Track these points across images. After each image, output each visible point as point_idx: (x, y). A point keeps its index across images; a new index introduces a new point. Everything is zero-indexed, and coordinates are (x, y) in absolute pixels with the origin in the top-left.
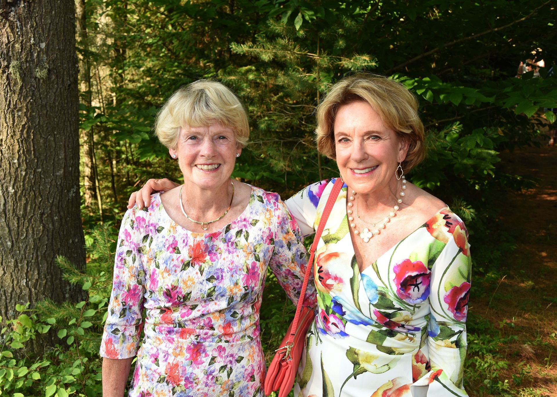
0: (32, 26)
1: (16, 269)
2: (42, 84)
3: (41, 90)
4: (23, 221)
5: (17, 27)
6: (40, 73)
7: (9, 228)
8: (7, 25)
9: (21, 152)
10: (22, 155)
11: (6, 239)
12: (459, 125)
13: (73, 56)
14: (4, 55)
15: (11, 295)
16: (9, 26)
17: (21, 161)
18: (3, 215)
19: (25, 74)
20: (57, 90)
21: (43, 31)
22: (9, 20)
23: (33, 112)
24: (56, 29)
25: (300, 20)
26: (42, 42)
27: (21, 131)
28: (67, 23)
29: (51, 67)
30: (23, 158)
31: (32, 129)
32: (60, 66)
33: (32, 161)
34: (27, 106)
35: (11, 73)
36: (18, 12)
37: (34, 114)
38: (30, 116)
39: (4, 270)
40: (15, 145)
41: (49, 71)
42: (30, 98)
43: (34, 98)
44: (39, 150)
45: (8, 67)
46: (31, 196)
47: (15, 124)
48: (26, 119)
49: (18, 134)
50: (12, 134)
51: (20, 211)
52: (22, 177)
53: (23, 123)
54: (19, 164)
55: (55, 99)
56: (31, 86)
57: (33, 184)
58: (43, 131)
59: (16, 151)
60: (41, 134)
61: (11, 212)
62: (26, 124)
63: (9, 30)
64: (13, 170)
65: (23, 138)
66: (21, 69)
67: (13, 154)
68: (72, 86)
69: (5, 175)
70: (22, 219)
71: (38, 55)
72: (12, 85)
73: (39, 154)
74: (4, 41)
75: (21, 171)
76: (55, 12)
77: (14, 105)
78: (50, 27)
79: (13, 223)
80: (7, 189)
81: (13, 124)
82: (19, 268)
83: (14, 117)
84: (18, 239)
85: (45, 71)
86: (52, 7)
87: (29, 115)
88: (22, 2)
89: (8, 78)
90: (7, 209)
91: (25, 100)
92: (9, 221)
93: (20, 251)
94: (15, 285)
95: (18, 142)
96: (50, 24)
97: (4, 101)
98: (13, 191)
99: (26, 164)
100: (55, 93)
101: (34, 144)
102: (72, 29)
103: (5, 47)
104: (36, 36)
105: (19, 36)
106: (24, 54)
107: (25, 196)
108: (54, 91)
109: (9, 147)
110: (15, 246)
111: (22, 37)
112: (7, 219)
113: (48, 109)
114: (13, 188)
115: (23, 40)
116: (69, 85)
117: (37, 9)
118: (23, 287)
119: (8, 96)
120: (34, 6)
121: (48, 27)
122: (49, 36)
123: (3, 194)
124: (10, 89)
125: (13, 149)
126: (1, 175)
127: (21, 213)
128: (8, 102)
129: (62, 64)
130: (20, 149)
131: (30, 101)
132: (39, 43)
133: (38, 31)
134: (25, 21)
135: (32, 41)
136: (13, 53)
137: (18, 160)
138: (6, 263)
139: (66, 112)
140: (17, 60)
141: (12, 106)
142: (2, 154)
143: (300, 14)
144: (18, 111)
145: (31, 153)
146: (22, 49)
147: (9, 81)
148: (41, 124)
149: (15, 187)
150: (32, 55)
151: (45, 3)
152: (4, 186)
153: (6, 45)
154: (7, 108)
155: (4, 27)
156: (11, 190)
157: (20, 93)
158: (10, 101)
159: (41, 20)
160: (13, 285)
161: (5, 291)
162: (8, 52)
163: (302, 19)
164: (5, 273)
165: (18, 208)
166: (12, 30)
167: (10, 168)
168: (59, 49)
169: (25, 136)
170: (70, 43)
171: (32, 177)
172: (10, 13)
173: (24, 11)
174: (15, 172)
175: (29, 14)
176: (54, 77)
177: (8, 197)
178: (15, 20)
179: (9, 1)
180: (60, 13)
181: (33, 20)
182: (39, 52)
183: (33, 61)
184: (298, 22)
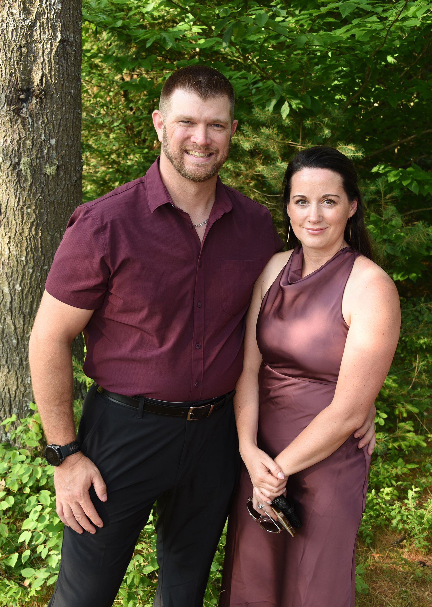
0: (43, 122)
1: (21, 367)
2: (51, 181)
3: (50, 187)
4: (29, 319)
5: (29, 124)
6: (50, 170)
7: (15, 326)
8: (19, 121)
9: (29, 249)
10: (30, 253)
11: (12, 337)
14: (15, 152)
15: (16, 393)
16: (21, 122)
17: (29, 259)
18: (10, 313)
19: (35, 171)
20: (64, 186)
21: (53, 127)
22: (21, 116)
23: (42, 209)
25: (287, 108)
26: (52, 138)
27: (30, 228)
28: (76, 119)
29: (60, 164)
30: (31, 255)
31: (40, 226)
32: (68, 162)
33: (39, 258)
34: (36, 203)
35: (21, 170)
36: (29, 108)
37: (43, 211)
38: (39, 213)
39: (8, 368)
40: (24, 243)
41: (58, 167)
42: (39, 195)
43: (43, 195)
44: (46, 247)
45: (18, 164)
46: (37, 294)
47: (24, 221)
48: (34, 216)
49: (27, 231)
50: (21, 231)
51: (26, 308)
52: (29, 275)
53: (32, 220)
54: (27, 262)
55: (62, 196)
56: (41, 182)
57: (39, 281)
58: (50, 228)
59: (24, 248)
60: (48, 231)
61: (17, 309)
62: (34, 221)
63: (21, 126)
64: (20, 268)
65: (31, 235)
66: (32, 165)
67: (21, 251)
68: (78, 182)
69: (12, 273)
70: (28, 316)
71: (48, 152)
72: (22, 181)
73: (47, 251)
74: (15, 137)
75: (28, 268)
76: (66, 107)
77: (23, 202)
78: (60, 122)
79: (19, 321)
80: (14, 287)
81: (22, 221)
82: (24, 366)
83: (23, 214)
84: (23, 336)
85: (55, 167)
86: (63, 103)
87: (37, 212)
88: (34, 98)
89: (18, 175)
90: (14, 307)
91: (34, 196)
92: (14, 319)
93: (25, 349)
94: (19, 383)
95: (26, 239)
96: (60, 120)
97: (14, 198)
98: (20, 288)
99: (34, 261)
100: (62, 190)
101: (41, 241)
102: (79, 124)
103: (16, 144)
104: (47, 132)
106: (34, 151)
107: (31, 294)
108: (62, 187)
109: (17, 244)
110: (20, 344)
111: (34, 133)
112: (13, 317)
113: (56, 206)
114: (20, 286)
115: (34, 137)
116: (76, 181)
117: (49, 105)
118: (27, 385)
119: (18, 193)
120: (46, 102)
121: (58, 123)
122: (59, 131)
123: (10, 292)
124: (20, 186)
125: (21, 247)
126: (9, 273)
127: (27, 310)
128: (17, 199)
129: (70, 160)
130: (28, 246)
131: (39, 198)
132: (49, 139)
133: (48, 127)
134: (36, 117)
135: (43, 138)
136: (23, 150)
137: (26, 257)
138: (11, 361)
139: (72, 208)
140: (28, 156)
141: (21, 203)
142: (10, 252)
143: (286, 104)
144: (27, 208)
145: (38, 250)
146: (32, 146)
147: (19, 178)
148: (49, 220)
149: (22, 285)
150: (42, 151)
151: (56, 99)
152: (11, 284)
153: (17, 142)
154: (16, 205)
155: (16, 123)
156: (18, 288)
157: (30, 190)
158: (19, 198)
159: (52, 115)
160: (18, 383)
161: (9, 389)
162: (19, 148)
163: (289, 108)
164: (9, 371)
165: (24, 306)
166: (24, 126)
167: (17, 266)
168: (68, 145)
169: (34, 233)
170: (78, 138)
171: (39, 274)
172: (22, 109)
173: (36, 107)
174: (23, 270)
175: (41, 110)
176: (62, 173)
177: (15, 294)
178: (27, 116)
179: (21, 97)
180: (70, 108)
181: (45, 116)
182: (49, 148)
183: (43, 157)
184: (285, 110)
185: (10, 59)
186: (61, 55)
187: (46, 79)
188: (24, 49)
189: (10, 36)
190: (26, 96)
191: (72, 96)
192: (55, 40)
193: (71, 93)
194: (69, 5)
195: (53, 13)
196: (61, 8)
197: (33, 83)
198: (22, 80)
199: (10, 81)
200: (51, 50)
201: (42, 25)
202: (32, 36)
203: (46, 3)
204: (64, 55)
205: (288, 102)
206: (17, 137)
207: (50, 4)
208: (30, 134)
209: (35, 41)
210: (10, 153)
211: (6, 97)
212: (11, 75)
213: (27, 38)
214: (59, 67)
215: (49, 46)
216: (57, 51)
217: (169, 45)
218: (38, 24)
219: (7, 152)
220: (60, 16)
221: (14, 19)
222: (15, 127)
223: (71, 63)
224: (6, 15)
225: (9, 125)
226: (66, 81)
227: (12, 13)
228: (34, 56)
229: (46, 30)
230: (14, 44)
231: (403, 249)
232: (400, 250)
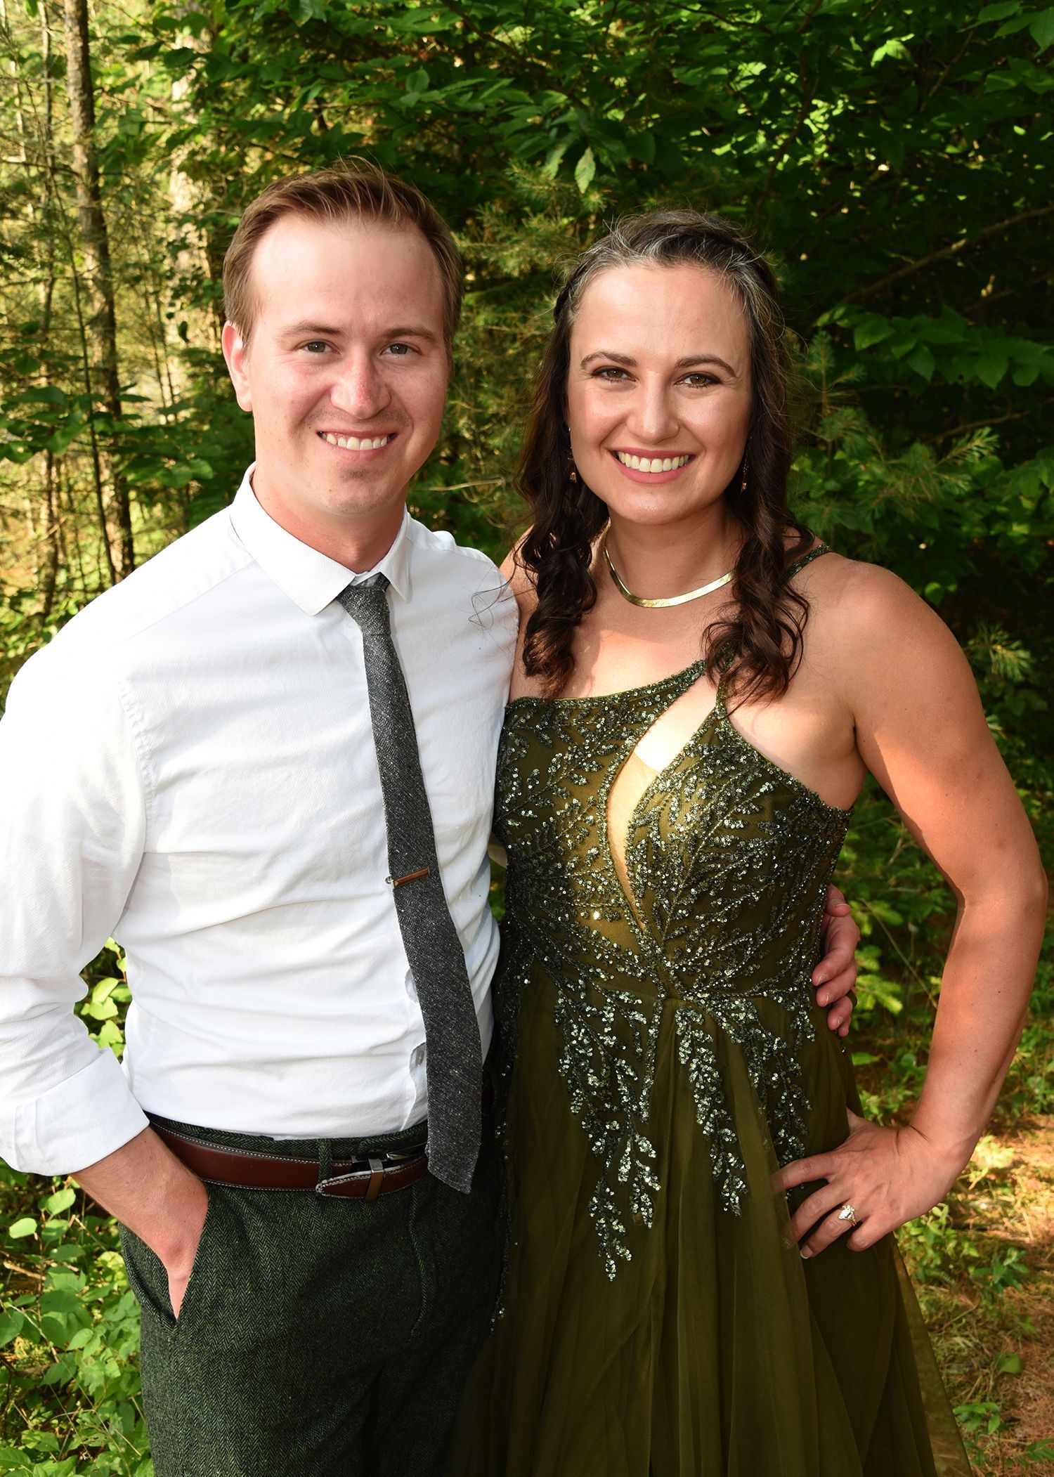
12: (989, 435)
25: (590, 165)
143: (588, 152)
163: (593, 164)
184: (585, 171)
205: (593, 150)
217: (307, 14)
231: (877, 515)
232: (868, 518)
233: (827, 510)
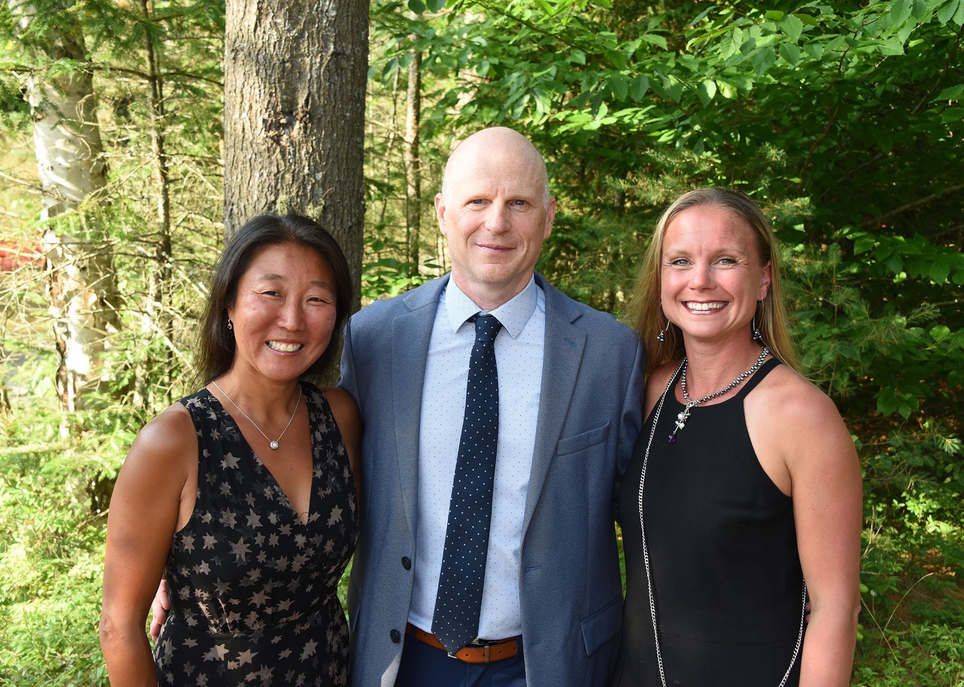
0: (308, 152)
5: (289, 154)
6: (313, 211)
8: (278, 150)
12: (934, 309)
13: (358, 191)
14: (272, 188)
16: (281, 152)
21: (320, 158)
22: (280, 145)
24: (337, 156)
26: (318, 172)
29: (327, 204)
32: (339, 202)
36: (291, 134)
41: (325, 208)
45: (274, 202)
63: (279, 157)
66: (291, 204)
68: (354, 228)
71: (313, 188)
76: (337, 134)
78: (329, 153)
85: (320, 208)
86: (333, 129)
88: (298, 122)
96: (330, 149)
102: (358, 156)
103: (273, 178)
104: (312, 164)
105: (291, 164)
106: (295, 187)
111: (295, 166)
115: (295, 170)
116: (350, 228)
117: (315, 131)
120: (311, 127)
121: (326, 154)
122: (327, 164)
129: (342, 199)
132: (314, 173)
133: (314, 158)
134: (299, 146)
135: (306, 171)
136: (282, 186)
140: (286, 194)
146: (293, 181)
150: (305, 188)
151: (325, 124)
153: (274, 176)
155: (274, 152)
159: (319, 144)
162: (277, 184)
166: (283, 156)
168: (339, 181)
172: (282, 136)
173: (299, 133)
175: (305, 137)
176: (330, 216)
178: (288, 145)
179: (283, 121)
180: (343, 135)
181: (310, 144)
182: (313, 185)
183: (306, 195)
185: (271, 76)
186: (333, 70)
187: (313, 99)
188: (287, 65)
189: (272, 49)
190: (288, 120)
191: (347, 121)
192: (327, 52)
193: (345, 116)
194: (348, 11)
195: (325, 21)
196: (336, 16)
197: (297, 104)
198: (283, 101)
199: (269, 102)
200: (321, 64)
201: (311, 35)
202: (297, 48)
203: (317, 10)
204: (337, 71)
206: (274, 170)
207: (322, 11)
208: (291, 165)
209: (302, 55)
210: (265, 190)
211: (264, 121)
212: (271, 95)
213: (291, 52)
214: (330, 85)
215: (318, 60)
216: (328, 66)
218: (307, 35)
219: (263, 188)
220: (334, 25)
221: (277, 30)
222: (273, 158)
223: (346, 80)
224: (269, 26)
225: (266, 155)
226: (339, 102)
227: (275, 23)
228: (299, 72)
229: (316, 41)
230: (275, 59)
231: (863, 350)
232: (858, 352)
233: (833, 345)
